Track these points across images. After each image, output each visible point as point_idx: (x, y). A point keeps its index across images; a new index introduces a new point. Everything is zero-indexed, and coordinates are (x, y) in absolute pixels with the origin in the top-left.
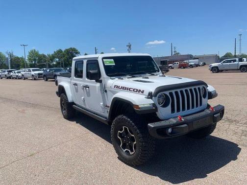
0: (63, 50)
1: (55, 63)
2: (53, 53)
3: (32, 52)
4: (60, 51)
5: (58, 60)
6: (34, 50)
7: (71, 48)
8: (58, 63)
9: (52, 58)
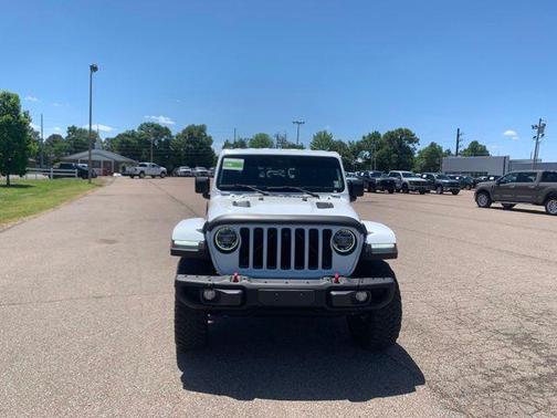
0: (382, 133)
1: (360, 160)
2: (361, 139)
3: (319, 135)
4: (376, 136)
5: (368, 153)
6: (325, 133)
7: (400, 130)
8: (368, 161)
9: (357, 149)
